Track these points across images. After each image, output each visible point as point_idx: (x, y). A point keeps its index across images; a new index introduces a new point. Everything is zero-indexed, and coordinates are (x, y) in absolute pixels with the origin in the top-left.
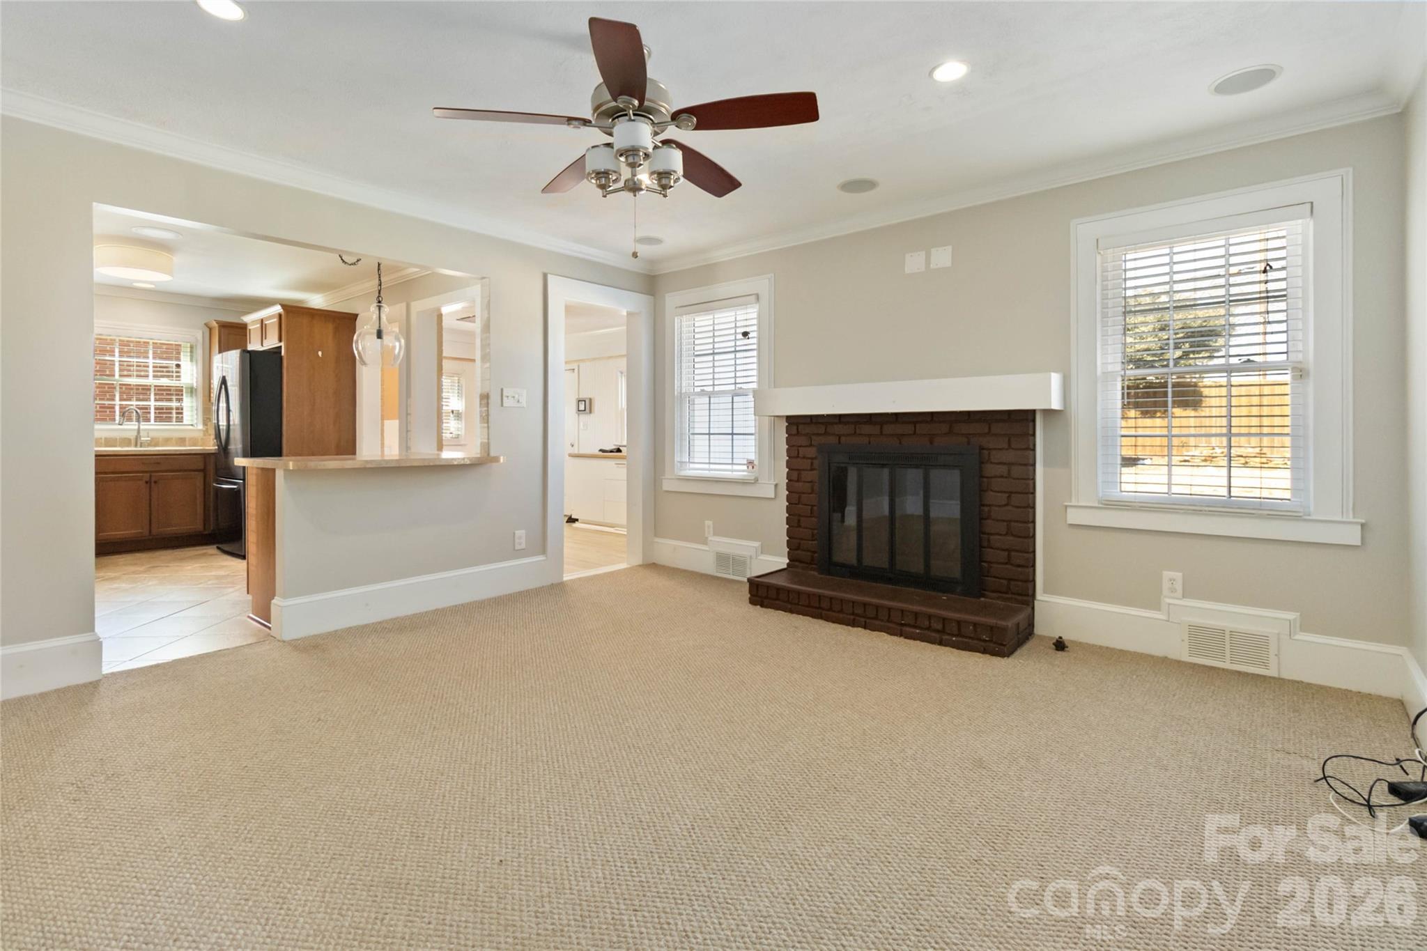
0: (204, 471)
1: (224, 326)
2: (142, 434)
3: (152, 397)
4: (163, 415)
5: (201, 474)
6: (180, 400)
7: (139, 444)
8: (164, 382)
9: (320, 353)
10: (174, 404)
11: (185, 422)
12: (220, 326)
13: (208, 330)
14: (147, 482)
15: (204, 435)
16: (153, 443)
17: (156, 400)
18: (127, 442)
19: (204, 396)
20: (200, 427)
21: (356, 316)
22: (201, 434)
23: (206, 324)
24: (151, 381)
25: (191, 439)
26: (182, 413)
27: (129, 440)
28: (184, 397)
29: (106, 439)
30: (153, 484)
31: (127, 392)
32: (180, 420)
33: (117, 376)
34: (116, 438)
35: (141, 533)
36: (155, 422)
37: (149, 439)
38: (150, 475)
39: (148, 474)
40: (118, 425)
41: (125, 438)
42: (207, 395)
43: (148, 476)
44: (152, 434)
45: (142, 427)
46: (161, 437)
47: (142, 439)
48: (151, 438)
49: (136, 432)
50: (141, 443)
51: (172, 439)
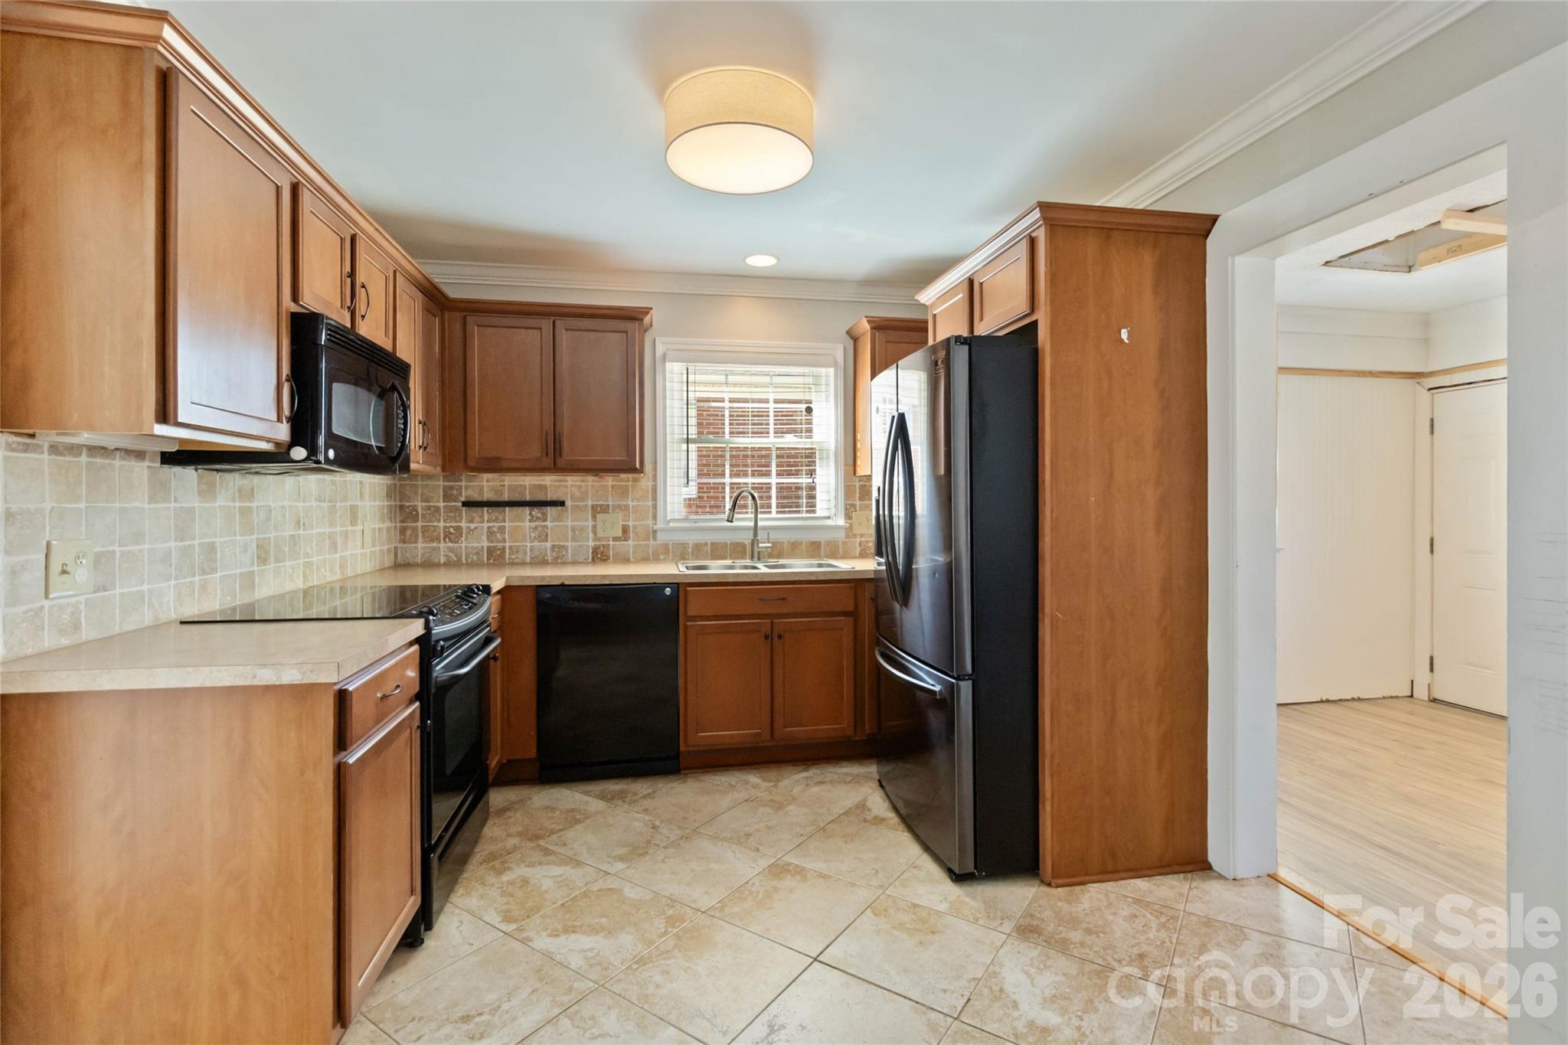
0: (853, 614)
1: (881, 326)
2: (761, 536)
3: (774, 469)
4: (790, 498)
5: (850, 621)
6: (811, 473)
7: (756, 554)
8: (790, 440)
9: (1124, 334)
10: (804, 480)
11: (819, 513)
12: (872, 328)
13: (852, 342)
14: (766, 637)
15: (847, 536)
16: (775, 553)
17: (778, 474)
18: (737, 550)
19: (846, 465)
20: (841, 521)
22: (841, 536)
23: (848, 333)
24: (771, 441)
25: (828, 543)
26: (814, 497)
27: (744, 546)
28: (817, 468)
29: (712, 544)
30: (776, 638)
31: (743, 460)
32: (812, 506)
33: (727, 436)
34: (726, 544)
35: (758, 734)
36: (778, 512)
37: (770, 545)
38: (772, 622)
39: (769, 621)
40: (728, 521)
41: (738, 543)
42: (851, 462)
43: (769, 626)
44: (773, 536)
45: (760, 523)
46: (786, 541)
47: (760, 545)
48: (773, 543)
49: (752, 532)
50: (759, 553)
51: (801, 543)
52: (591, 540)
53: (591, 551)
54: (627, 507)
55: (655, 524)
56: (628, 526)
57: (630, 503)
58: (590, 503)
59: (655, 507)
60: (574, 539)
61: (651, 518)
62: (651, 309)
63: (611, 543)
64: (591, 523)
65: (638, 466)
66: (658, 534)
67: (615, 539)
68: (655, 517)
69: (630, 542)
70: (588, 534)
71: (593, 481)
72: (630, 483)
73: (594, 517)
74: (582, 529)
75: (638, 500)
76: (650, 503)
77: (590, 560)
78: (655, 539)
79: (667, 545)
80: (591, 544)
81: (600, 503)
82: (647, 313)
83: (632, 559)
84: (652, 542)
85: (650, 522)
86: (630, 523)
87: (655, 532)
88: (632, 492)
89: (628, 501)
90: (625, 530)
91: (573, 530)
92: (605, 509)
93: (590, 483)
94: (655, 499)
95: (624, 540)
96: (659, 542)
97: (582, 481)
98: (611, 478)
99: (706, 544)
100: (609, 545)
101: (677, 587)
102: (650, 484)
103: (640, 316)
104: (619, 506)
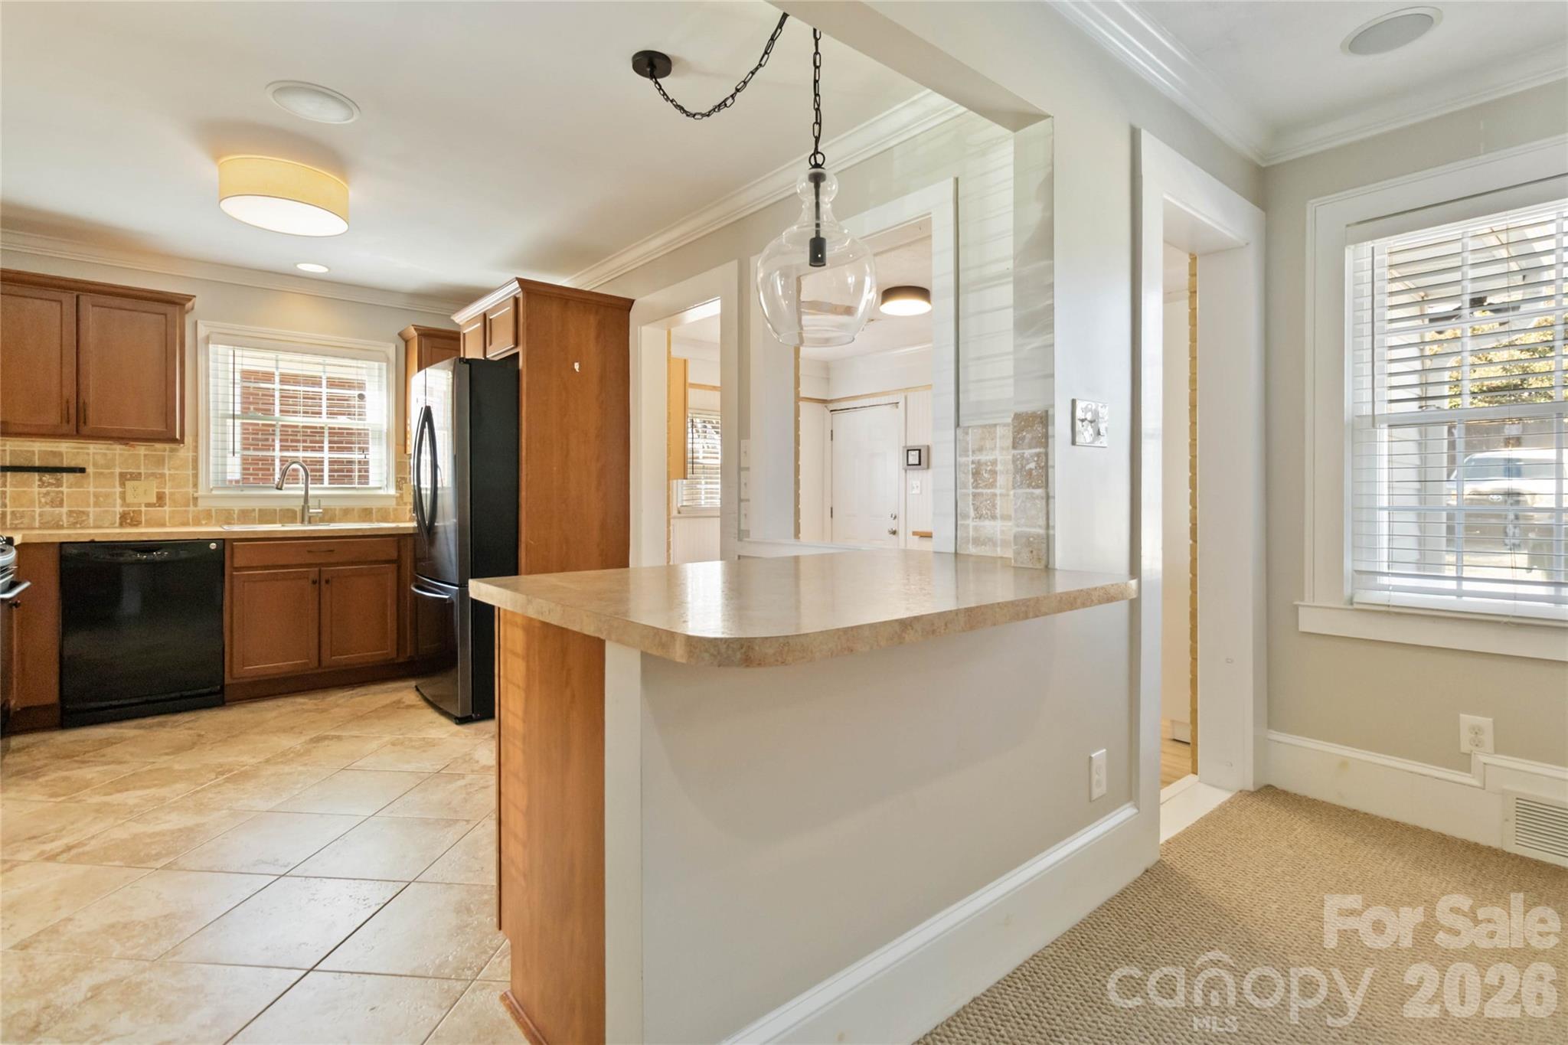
0: (398, 562)
1: (426, 334)
2: (311, 502)
3: (326, 445)
4: (342, 473)
5: (393, 567)
6: (363, 450)
7: (306, 518)
8: (342, 421)
9: (577, 366)
10: (356, 456)
11: (372, 484)
12: (419, 335)
13: (403, 344)
14: (314, 582)
15: (398, 504)
16: (327, 518)
17: (331, 449)
18: (288, 516)
19: (397, 444)
20: (392, 491)
21: (632, 302)
22: (393, 503)
23: (400, 334)
24: (323, 421)
25: (379, 510)
26: (367, 471)
27: (294, 512)
28: (370, 446)
29: (260, 510)
30: (323, 583)
31: (292, 437)
32: (364, 478)
33: (277, 414)
34: (275, 510)
35: (305, 663)
36: (330, 484)
37: (321, 511)
38: (320, 571)
39: (317, 569)
40: (277, 488)
41: (288, 510)
42: (402, 442)
43: (317, 573)
44: (324, 503)
45: (311, 492)
46: (337, 508)
47: (311, 511)
48: (324, 509)
49: (302, 500)
50: (310, 518)
51: (353, 510)
52: (118, 505)
53: (118, 516)
54: (163, 475)
55: (197, 492)
56: (164, 493)
57: (167, 472)
58: (118, 470)
59: (196, 476)
60: (96, 504)
61: (191, 486)
62: (194, 296)
63: (143, 509)
64: (118, 489)
65: (178, 437)
66: (199, 500)
67: (148, 505)
68: (195, 485)
69: (166, 508)
70: (115, 500)
71: (120, 449)
72: (167, 453)
73: (122, 485)
74: (107, 496)
75: (176, 469)
76: (190, 472)
77: (117, 524)
78: (195, 505)
79: (210, 510)
80: (119, 509)
81: (130, 470)
82: (190, 300)
83: (168, 524)
84: (191, 508)
85: (191, 490)
86: (167, 491)
87: (195, 499)
88: (169, 463)
89: (164, 469)
90: (160, 497)
91: (96, 496)
92: (136, 477)
93: (118, 452)
94: (195, 467)
95: (159, 506)
96: (200, 508)
97: (108, 449)
98: (143, 448)
99: (254, 510)
100: (141, 511)
101: (223, 542)
102: (191, 454)
103: (183, 302)
104: (153, 474)
